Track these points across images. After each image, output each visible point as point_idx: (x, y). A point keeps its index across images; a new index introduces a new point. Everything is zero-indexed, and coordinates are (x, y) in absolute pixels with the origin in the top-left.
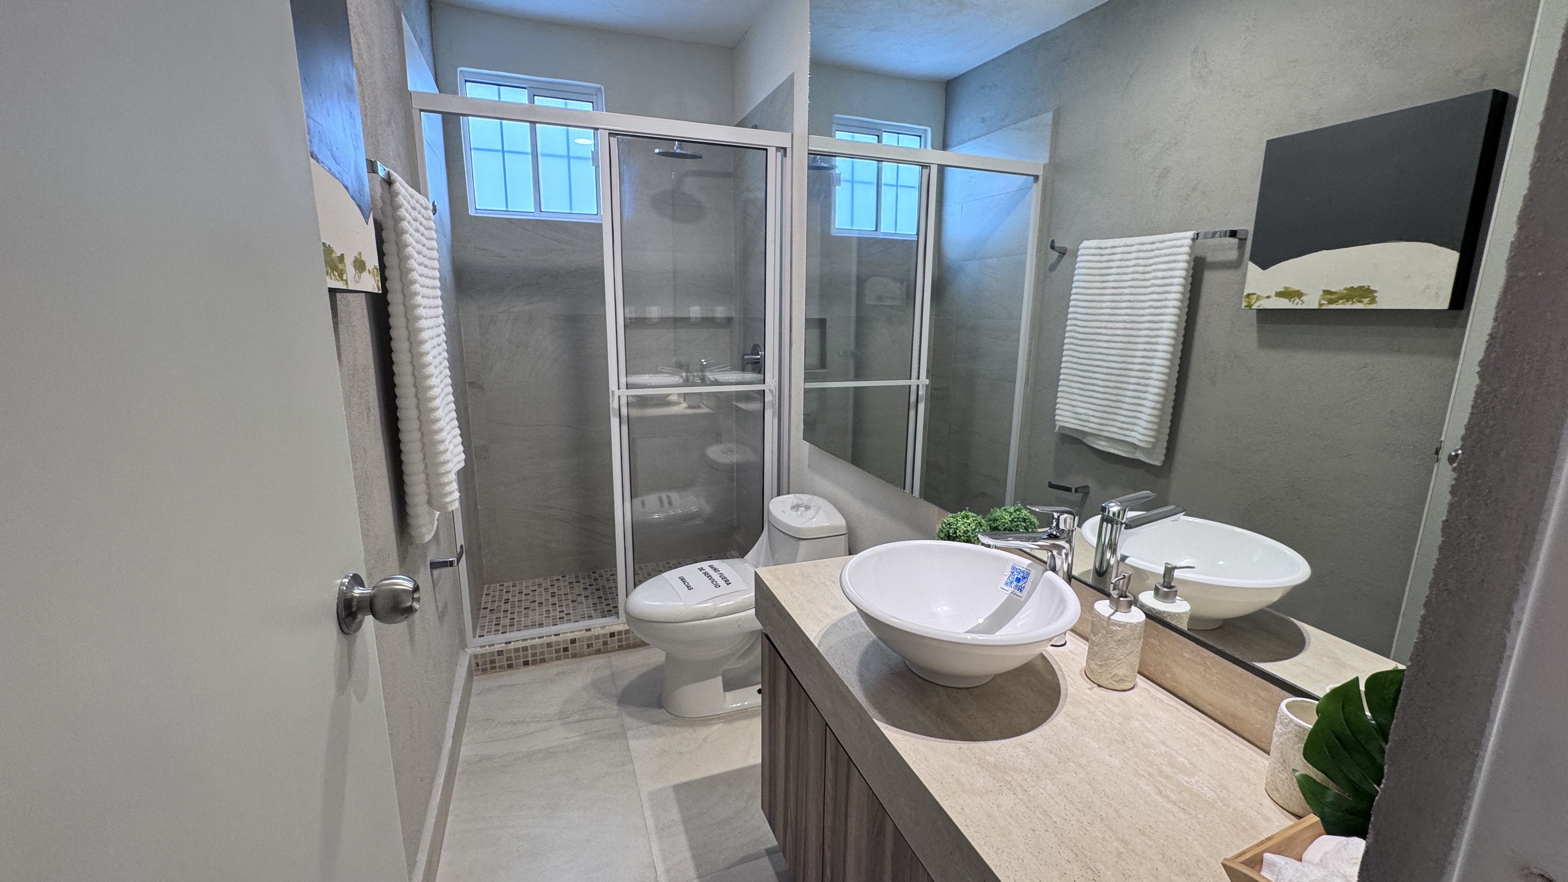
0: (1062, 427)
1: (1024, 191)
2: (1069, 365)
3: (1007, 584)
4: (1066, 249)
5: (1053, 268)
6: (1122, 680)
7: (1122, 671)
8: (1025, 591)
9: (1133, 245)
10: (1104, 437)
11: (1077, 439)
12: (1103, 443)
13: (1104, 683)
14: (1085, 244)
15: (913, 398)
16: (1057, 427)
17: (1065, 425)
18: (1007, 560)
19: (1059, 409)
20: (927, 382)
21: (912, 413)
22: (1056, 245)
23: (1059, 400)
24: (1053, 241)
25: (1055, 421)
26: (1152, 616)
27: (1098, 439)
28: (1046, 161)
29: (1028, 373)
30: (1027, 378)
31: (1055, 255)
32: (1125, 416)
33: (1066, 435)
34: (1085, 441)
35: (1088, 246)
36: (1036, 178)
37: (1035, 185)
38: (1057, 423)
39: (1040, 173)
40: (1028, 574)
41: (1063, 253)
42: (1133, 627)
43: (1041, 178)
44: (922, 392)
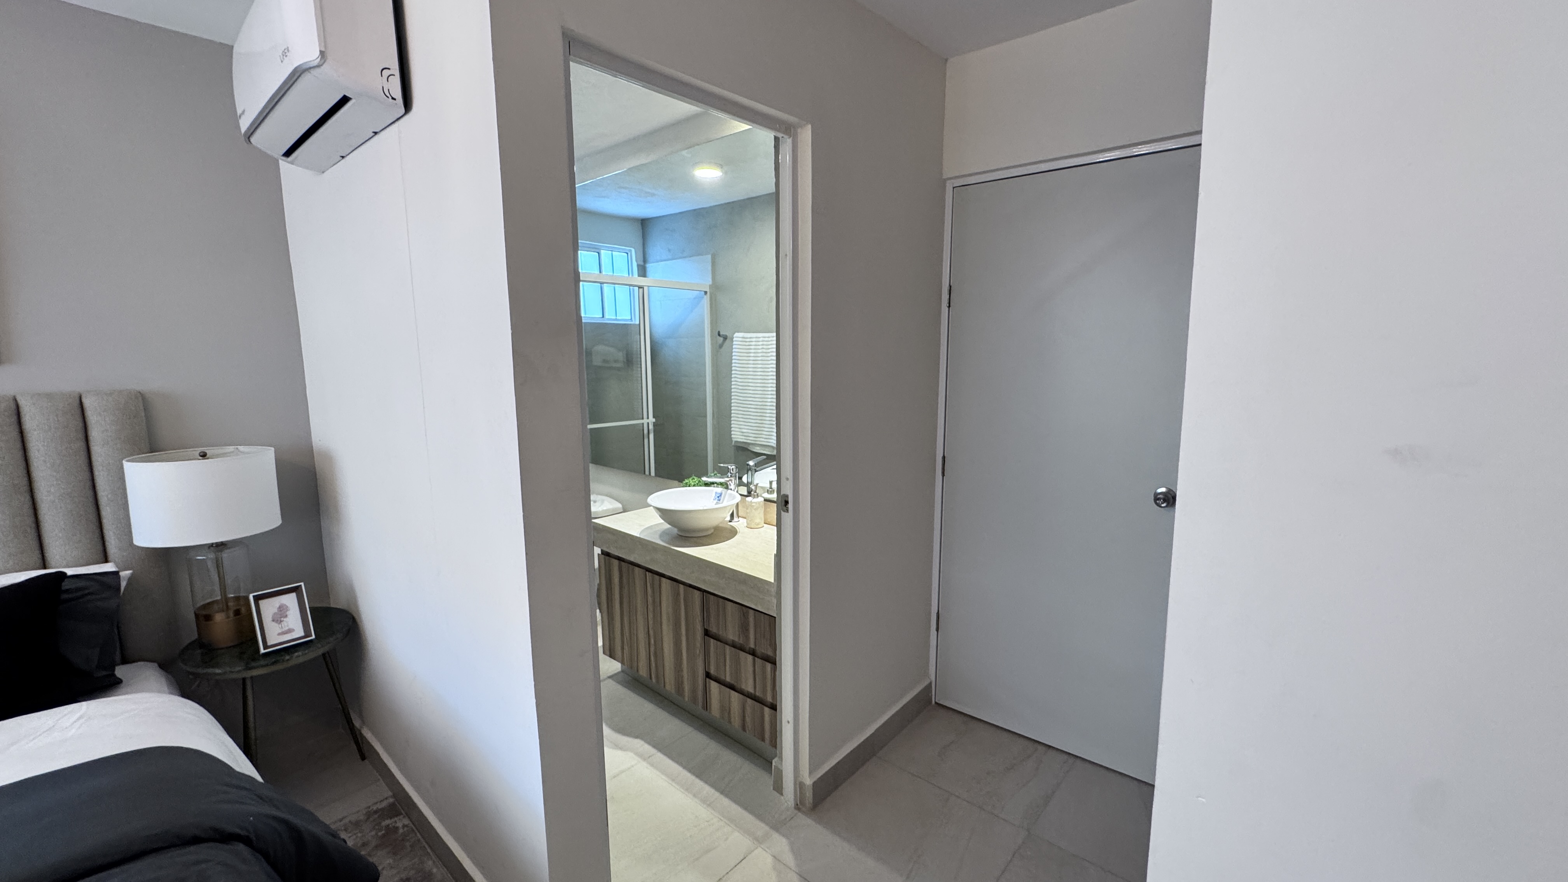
0: (736, 442)
1: (698, 299)
2: (735, 404)
3: (714, 500)
4: (727, 336)
5: (721, 346)
6: (758, 524)
7: (758, 521)
8: (721, 501)
9: (760, 338)
10: (758, 444)
11: (744, 448)
12: (758, 448)
13: (752, 527)
14: (736, 335)
15: (646, 432)
16: (733, 442)
17: (739, 440)
18: (713, 490)
19: (733, 431)
20: (654, 420)
21: (646, 441)
22: (721, 333)
23: (732, 426)
24: (719, 332)
25: (731, 438)
26: (766, 500)
27: (756, 446)
28: (711, 283)
29: (713, 411)
30: (713, 414)
31: (722, 339)
32: (767, 431)
33: (739, 447)
34: (749, 448)
35: (738, 336)
36: (706, 293)
37: (705, 296)
38: (733, 439)
39: (708, 290)
40: (722, 493)
41: (725, 338)
42: (759, 503)
43: (708, 293)
44: (651, 427)
